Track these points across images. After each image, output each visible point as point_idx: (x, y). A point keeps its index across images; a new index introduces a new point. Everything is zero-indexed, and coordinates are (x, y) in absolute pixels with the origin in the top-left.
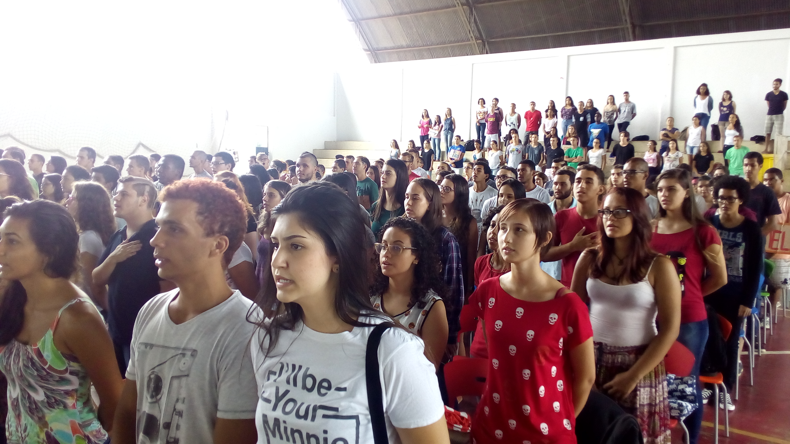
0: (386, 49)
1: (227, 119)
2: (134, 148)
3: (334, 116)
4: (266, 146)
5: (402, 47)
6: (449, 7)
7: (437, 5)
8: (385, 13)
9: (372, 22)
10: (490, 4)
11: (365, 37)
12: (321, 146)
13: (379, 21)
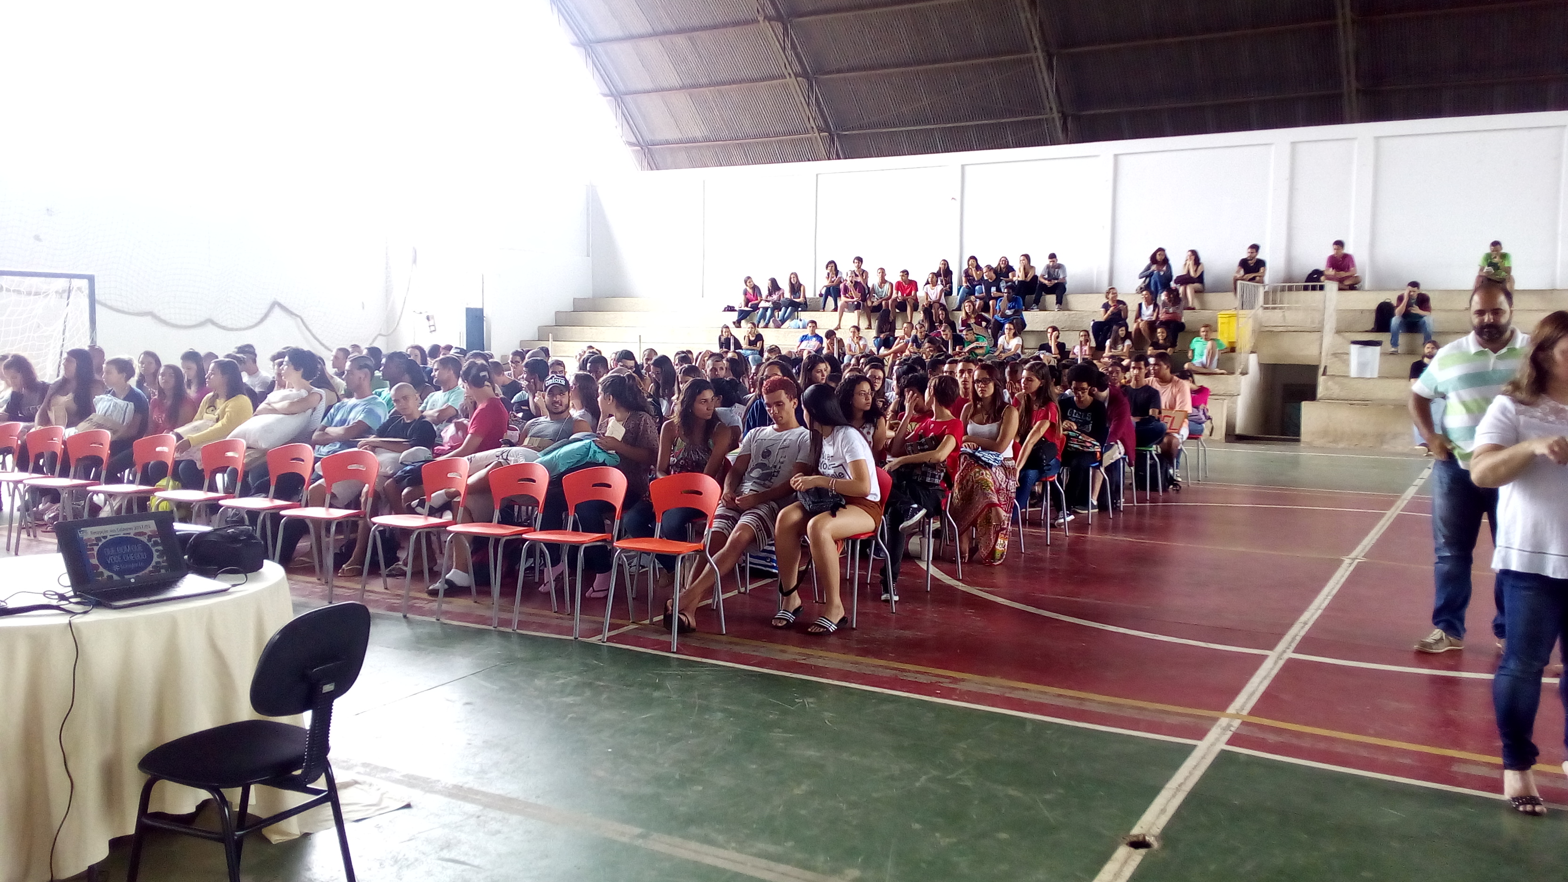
0: (668, 142)
1: (415, 261)
2: (266, 310)
3: (588, 256)
5: (695, 140)
6: (773, 78)
7: (755, 75)
8: (666, 84)
9: (643, 99)
10: (842, 75)
11: (631, 122)
12: (567, 306)
13: (654, 95)
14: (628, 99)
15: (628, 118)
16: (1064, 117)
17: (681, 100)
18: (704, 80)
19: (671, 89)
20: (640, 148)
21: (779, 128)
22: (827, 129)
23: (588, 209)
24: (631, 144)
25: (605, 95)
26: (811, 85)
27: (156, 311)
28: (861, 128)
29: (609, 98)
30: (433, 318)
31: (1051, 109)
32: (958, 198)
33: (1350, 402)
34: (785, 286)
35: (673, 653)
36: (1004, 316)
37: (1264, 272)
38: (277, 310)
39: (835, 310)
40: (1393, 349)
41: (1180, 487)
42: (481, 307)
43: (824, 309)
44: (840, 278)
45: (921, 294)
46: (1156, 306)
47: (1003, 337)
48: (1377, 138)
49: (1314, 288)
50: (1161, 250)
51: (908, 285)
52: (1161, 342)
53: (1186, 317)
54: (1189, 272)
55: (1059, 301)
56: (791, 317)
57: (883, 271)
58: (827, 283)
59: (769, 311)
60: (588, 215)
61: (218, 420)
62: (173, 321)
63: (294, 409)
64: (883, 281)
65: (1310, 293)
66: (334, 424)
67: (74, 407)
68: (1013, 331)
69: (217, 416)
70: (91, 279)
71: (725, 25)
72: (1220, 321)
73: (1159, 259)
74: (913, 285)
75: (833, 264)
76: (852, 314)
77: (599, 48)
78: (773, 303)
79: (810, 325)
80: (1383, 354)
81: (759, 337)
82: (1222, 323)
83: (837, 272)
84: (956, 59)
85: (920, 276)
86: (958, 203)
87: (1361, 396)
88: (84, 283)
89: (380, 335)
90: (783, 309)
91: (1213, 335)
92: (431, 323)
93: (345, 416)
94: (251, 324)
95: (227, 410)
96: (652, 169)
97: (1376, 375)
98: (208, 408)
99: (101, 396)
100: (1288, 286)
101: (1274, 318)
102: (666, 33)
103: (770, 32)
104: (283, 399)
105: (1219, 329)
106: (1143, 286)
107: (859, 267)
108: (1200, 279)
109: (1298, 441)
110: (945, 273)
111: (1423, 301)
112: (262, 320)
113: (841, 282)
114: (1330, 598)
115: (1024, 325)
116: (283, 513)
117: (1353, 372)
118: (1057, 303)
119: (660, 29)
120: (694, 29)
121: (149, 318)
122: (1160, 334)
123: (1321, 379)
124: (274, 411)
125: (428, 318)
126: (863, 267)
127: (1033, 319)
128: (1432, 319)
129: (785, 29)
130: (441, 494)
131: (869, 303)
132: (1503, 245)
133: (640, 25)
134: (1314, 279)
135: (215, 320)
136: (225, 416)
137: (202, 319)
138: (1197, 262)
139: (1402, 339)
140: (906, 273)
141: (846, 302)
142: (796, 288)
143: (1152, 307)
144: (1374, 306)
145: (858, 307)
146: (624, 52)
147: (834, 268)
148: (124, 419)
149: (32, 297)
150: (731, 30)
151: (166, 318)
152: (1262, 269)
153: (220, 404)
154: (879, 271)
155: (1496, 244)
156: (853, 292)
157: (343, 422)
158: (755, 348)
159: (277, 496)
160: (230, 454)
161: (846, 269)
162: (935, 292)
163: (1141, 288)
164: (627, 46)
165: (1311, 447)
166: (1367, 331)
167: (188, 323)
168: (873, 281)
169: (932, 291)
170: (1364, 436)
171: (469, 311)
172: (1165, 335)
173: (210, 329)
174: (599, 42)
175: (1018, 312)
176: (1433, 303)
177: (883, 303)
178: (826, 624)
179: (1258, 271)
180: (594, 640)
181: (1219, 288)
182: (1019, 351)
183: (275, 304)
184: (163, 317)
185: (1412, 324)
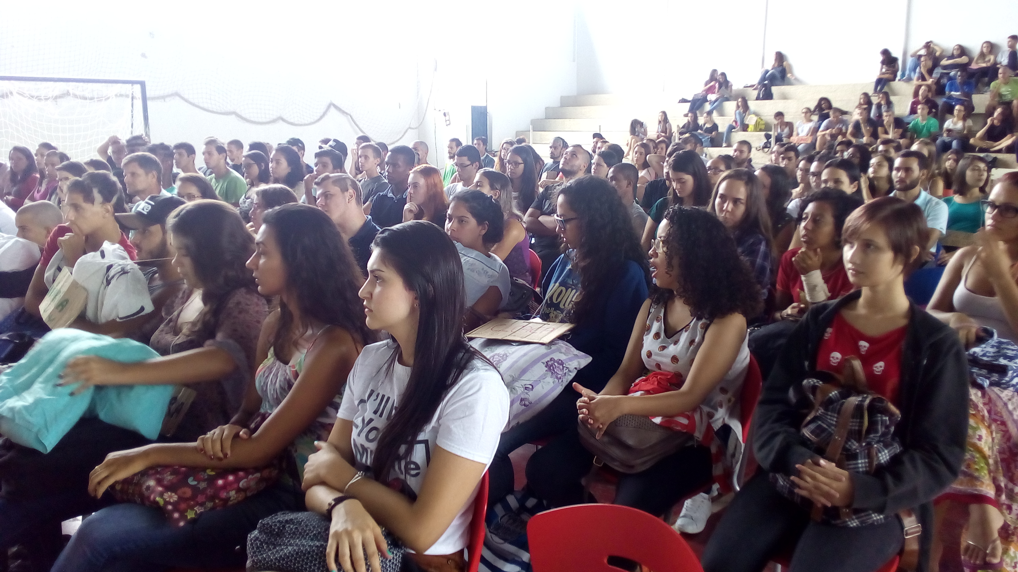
1: (436, 70)
2: (324, 110)
3: (574, 61)
4: (484, 104)
12: (554, 102)
27: (238, 111)
30: (448, 114)
36: (954, 98)
38: (332, 110)
47: (951, 121)
62: (252, 119)
68: (963, 113)
70: (143, 84)
94: (313, 121)
112: (321, 117)
121: (234, 116)
125: (445, 115)
135: (285, 117)
137: (275, 117)
151: (247, 116)
167: (264, 120)
171: (475, 109)
173: (281, 124)
183: (331, 105)
184: (244, 116)
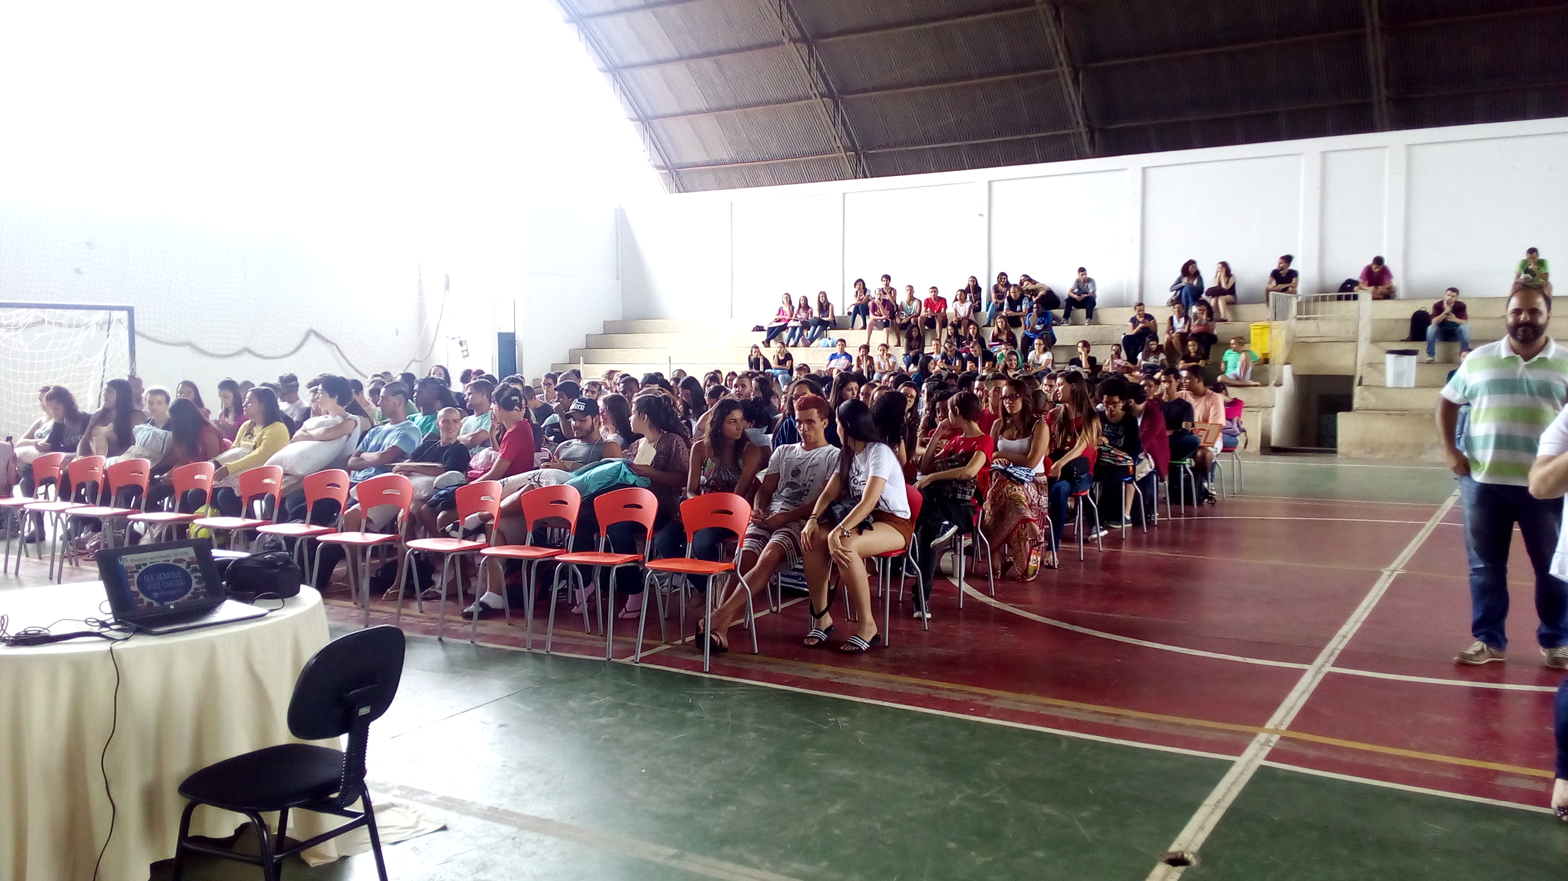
0: (695, 165)
1: (447, 287)
2: (302, 338)
3: (618, 279)
5: (722, 162)
6: (800, 99)
7: (780, 95)
8: (692, 107)
9: (671, 123)
10: (867, 94)
11: (659, 146)
12: (598, 329)
13: (682, 120)
14: (656, 123)
15: (656, 143)
16: (1091, 131)
17: (708, 123)
18: (730, 102)
19: (700, 112)
20: (667, 171)
21: (806, 149)
22: (854, 148)
23: (617, 232)
24: (659, 167)
25: (633, 120)
26: (837, 105)
27: (194, 341)
28: (888, 146)
29: (637, 122)
30: (466, 343)
31: (1078, 123)
32: (986, 214)
33: (1387, 412)
34: (814, 305)
35: (706, 672)
36: (1034, 331)
37: (1297, 281)
38: (313, 338)
39: (864, 327)
40: (1430, 358)
41: (1215, 501)
42: (513, 331)
43: (852, 327)
44: (869, 296)
45: (950, 310)
46: (1187, 318)
47: (1033, 352)
48: (1409, 146)
49: (1348, 298)
50: (1191, 263)
51: (937, 303)
52: (1193, 354)
53: (1218, 329)
54: (1220, 284)
55: (1089, 315)
56: (820, 335)
57: (911, 289)
58: (855, 301)
59: (798, 332)
60: (617, 238)
61: (255, 448)
62: (212, 351)
63: (329, 436)
64: (912, 298)
65: (1344, 304)
66: (368, 450)
67: (114, 437)
68: (1043, 346)
69: (254, 444)
70: (130, 311)
71: (749, 48)
72: (1253, 332)
73: (1190, 270)
74: (943, 301)
75: (861, 283)
76: (881, 331)
77: (627, 73)
78: (802, 322)
79: (839, 343)
80: (1419, 363)
81: (789, 357)
82: (1255, 335)
83: (865, 290)
84: (982, 76)
85: (949, 293)
86: (985, 220)
87: (1397, 407)
88: (124, 315)
89: (414, 360)
90: (812, 328)
91: (1246, 347)
92: (464, 348)
93: (379, 442)
94: (286, 352)
95: (264, 437)
96: (680, 192)
97: (1413, 385)
98: (246, 435)
99: (141, 426)
100: (1322, 296)
101: (1308, 329)
102: (692, 57)
103: (794, 52)
104: (319, 425)
105: (1252, 341)
106: (1174, 299)
107: (887, 285)
108: (1232, 291)
109: (1335, 452)
110: (974, 290)
111: (1460, 310)
112: (298, 348)
113: (869, 300)
114: (1369, 610)
115: (1054, 340)
116: (319, 538)
117: (1390, 382)
118: (1087, 317)
119: (686, 53)
120: (721, 53)
121: (188, 347)
122: (1192, 346)
123: (1357, 390)
124: (310, 438)
125: (461, 344)
126: (891, 285)
127: (1064, 334)
128: (1467, 327)
129: (811, 52)
130: (475, 517)
131: (898, 321)
132: (1540, 252)
133: (667, 50)
134: (1348, 290)
135: (253, 348)
136: (262, 444)
137: (240, 349)
138: (1228, 274)
139: (1439, 347)
140: (934, 289)
141: (875, 320)
142: (824, 307)
143: (1183, 320)
144: (1409, 315)
145: (886, 325)
146: (651, 77)
147: (862, 286)
148: (163, 448)
149: (73, 330)
150: (758, 53)
151: (205, 347)
152: (1294, 280)
153: (258, 431)
154: (908, 288)
155: (1532, 251)
156: (881, 309)
157: (377, 448)
158: (783, 367)
159: (314, 522)
160: (267, 481)
161: (874, 287)
162: (963, 309)
163: (1172, 301)
164: (654, 71)
165: (1348, 458)
166: (1402, 341)
167: (226, 352)
168: (901, 298)
169: (961, 308)
170: (1402, 446)
171: (500, 335)
172: (1196, 347)
173: (247, 358)
174: (626, 67)
175: (1048, 327)
176: (1469, 311)
177: (912, 320)
178: (859, 642)
179: (1290, 282)
180: (627, 661)
181: (1252, 299)
182: (1049, 366)
183: (311, 332)
184: (200, 347)
185: (1449, 333)
